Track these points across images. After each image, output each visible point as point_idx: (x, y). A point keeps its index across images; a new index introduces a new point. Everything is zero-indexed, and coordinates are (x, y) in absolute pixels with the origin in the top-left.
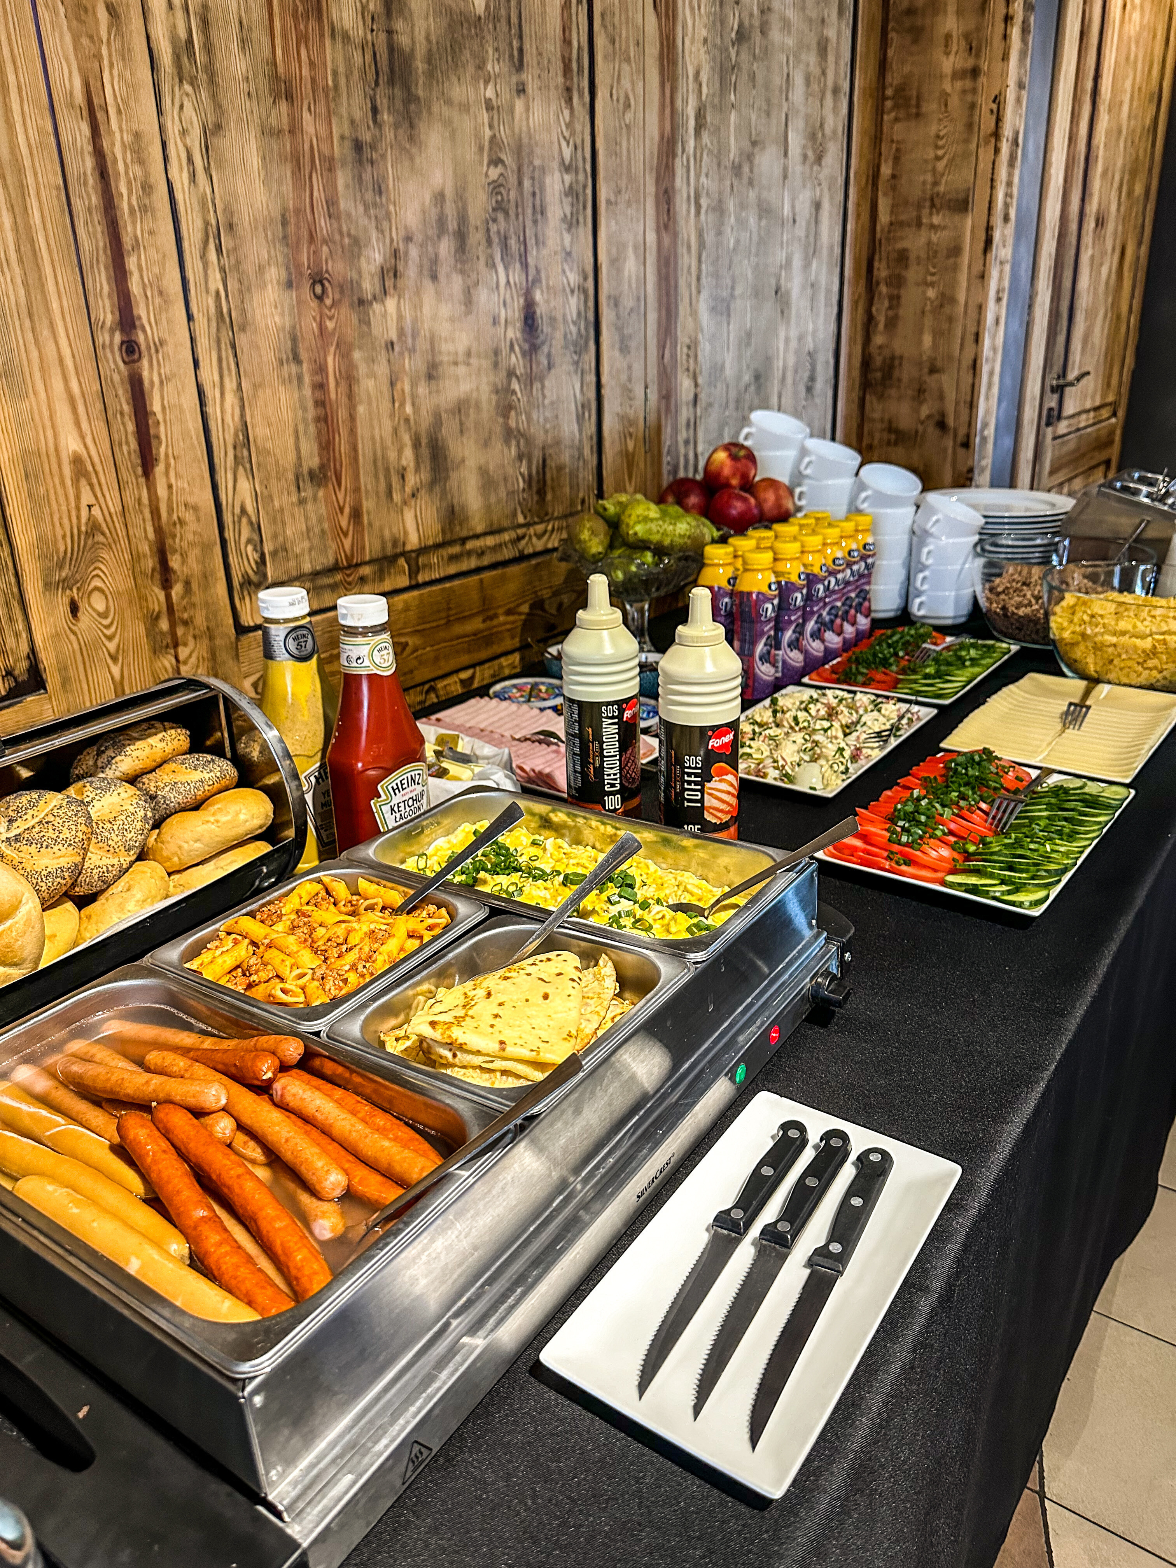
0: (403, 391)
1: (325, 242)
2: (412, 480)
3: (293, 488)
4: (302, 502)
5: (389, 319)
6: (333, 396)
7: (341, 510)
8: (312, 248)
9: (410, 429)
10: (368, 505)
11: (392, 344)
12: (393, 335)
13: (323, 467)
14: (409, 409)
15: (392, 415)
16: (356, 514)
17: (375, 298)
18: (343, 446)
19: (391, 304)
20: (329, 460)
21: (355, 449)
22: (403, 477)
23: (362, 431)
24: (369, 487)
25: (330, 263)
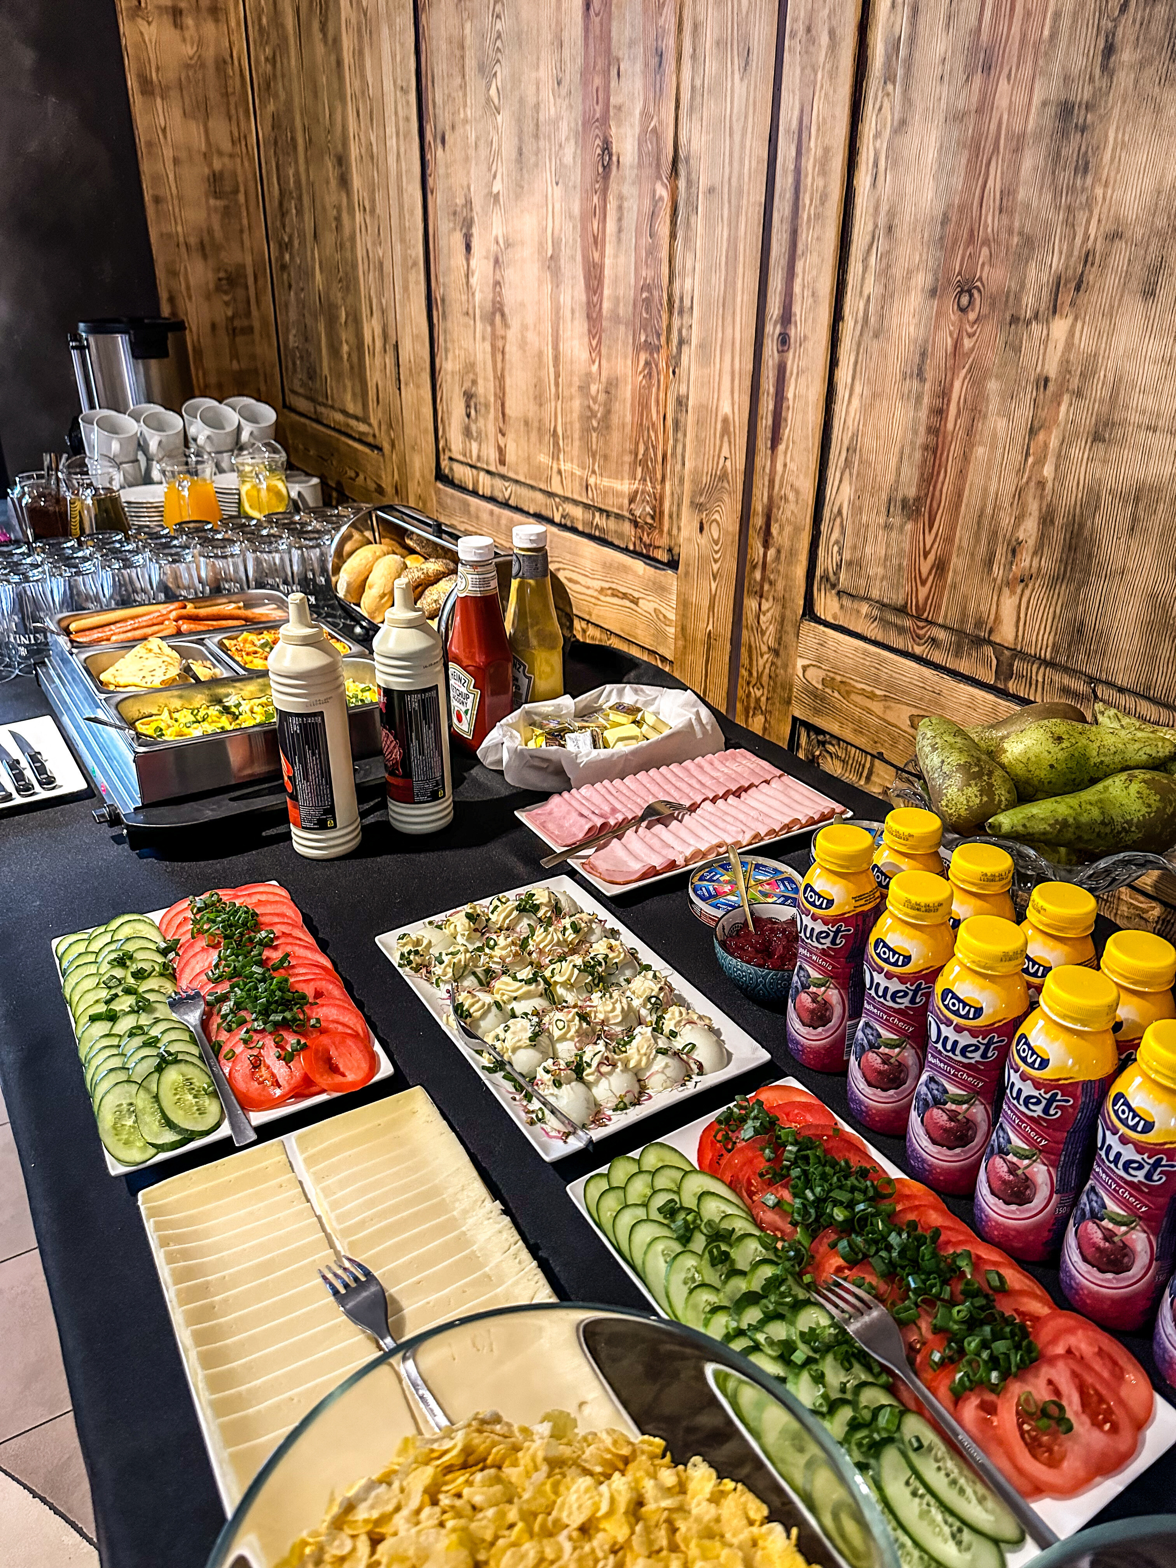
0: (1046, 445)
1: (986, 242)
2: (1025, 561)
3: (883, 509)
4: (887, 527)
5: (1051, 346)
6: (950, 426)
7: (926, 554)
8: (970, 249)
9: (1042, 497)
10: (957, 563)
11: (1047, 380)
12: (1052, 369)
13: (917, 499)
14: (1048, 471)
15: (1020, 472)
16: (941, 567)
17: (1036, 316)
18: (946, 485)
19: (1060, 327)
20: (926, 495)
21: (959, 495)
22: (1014, 552)
23: (975, 477)
24: (965, 544)
25: (986, 268)
